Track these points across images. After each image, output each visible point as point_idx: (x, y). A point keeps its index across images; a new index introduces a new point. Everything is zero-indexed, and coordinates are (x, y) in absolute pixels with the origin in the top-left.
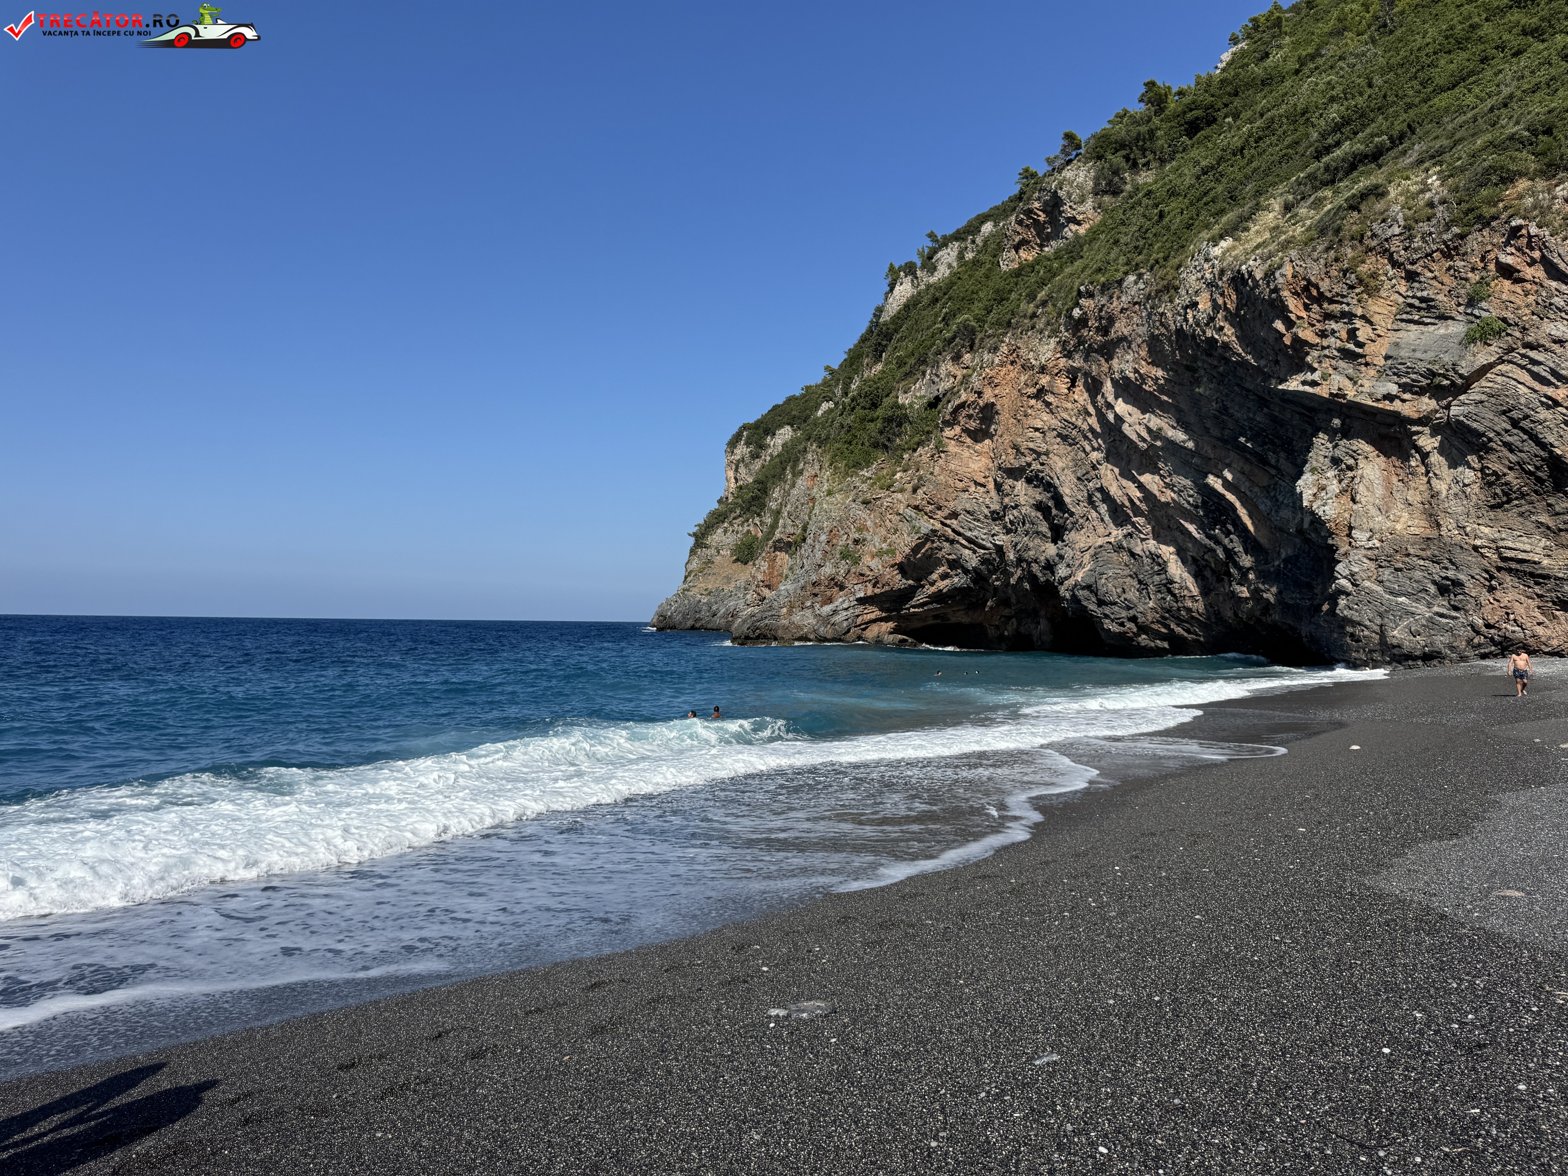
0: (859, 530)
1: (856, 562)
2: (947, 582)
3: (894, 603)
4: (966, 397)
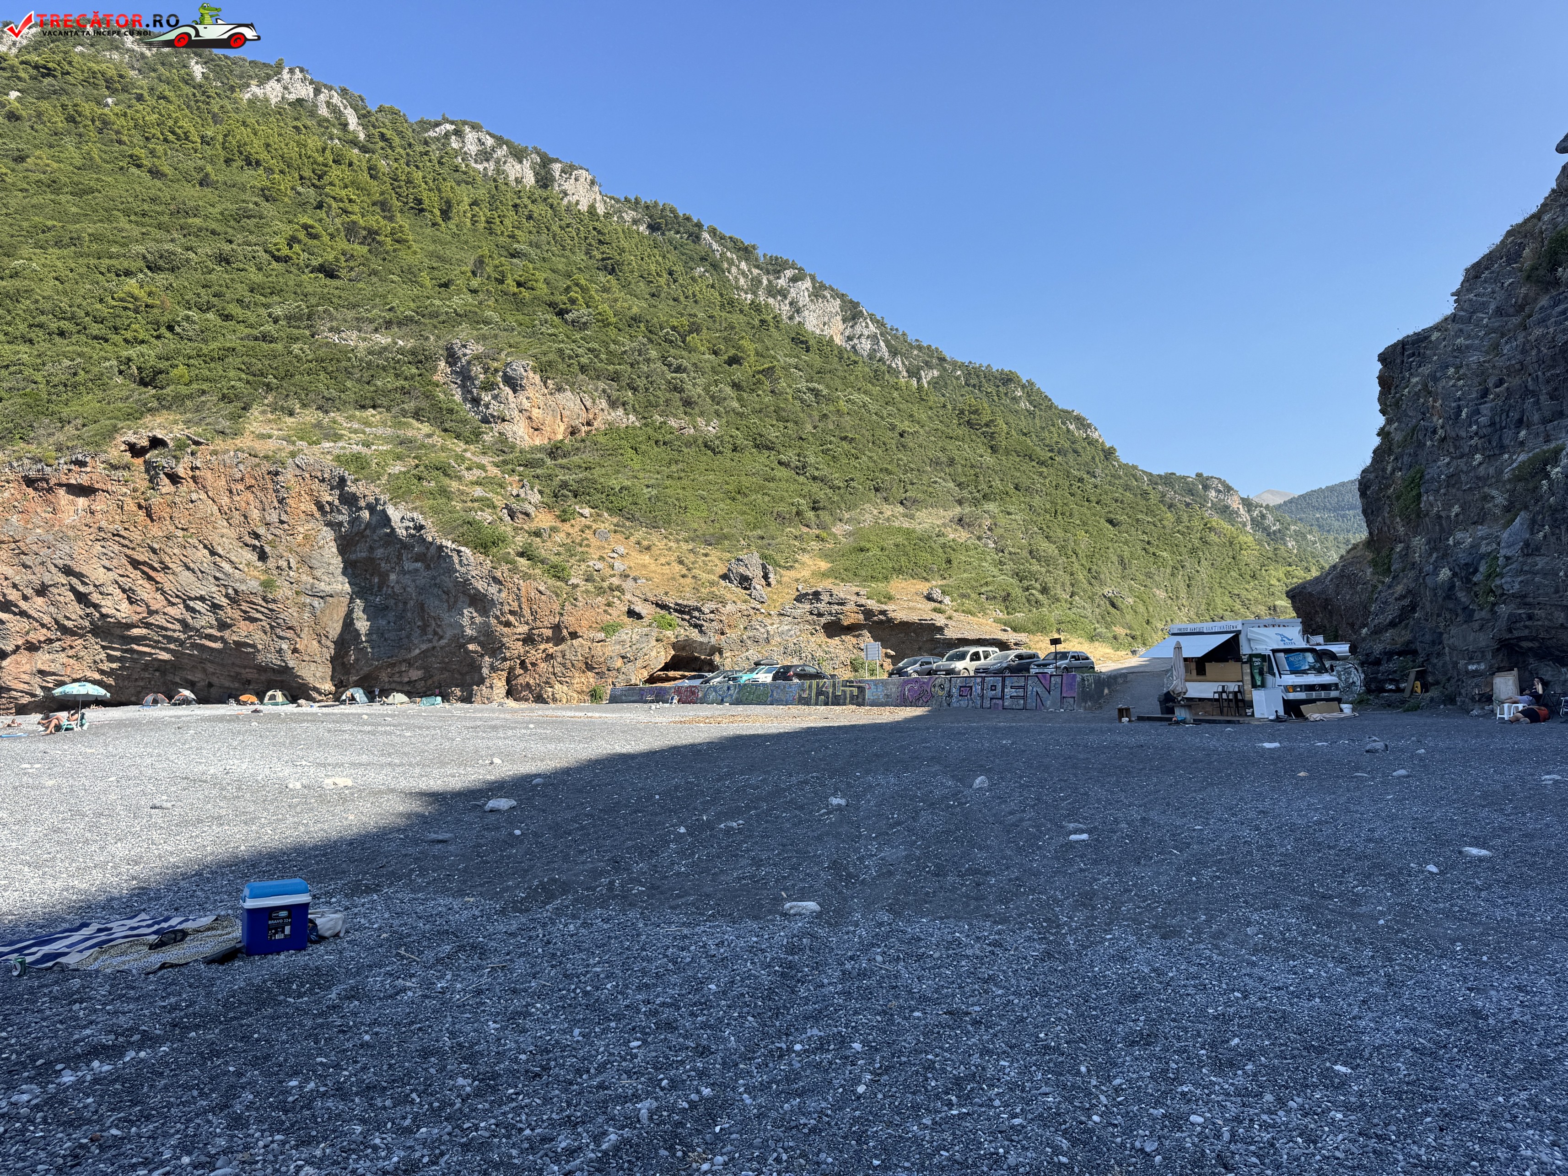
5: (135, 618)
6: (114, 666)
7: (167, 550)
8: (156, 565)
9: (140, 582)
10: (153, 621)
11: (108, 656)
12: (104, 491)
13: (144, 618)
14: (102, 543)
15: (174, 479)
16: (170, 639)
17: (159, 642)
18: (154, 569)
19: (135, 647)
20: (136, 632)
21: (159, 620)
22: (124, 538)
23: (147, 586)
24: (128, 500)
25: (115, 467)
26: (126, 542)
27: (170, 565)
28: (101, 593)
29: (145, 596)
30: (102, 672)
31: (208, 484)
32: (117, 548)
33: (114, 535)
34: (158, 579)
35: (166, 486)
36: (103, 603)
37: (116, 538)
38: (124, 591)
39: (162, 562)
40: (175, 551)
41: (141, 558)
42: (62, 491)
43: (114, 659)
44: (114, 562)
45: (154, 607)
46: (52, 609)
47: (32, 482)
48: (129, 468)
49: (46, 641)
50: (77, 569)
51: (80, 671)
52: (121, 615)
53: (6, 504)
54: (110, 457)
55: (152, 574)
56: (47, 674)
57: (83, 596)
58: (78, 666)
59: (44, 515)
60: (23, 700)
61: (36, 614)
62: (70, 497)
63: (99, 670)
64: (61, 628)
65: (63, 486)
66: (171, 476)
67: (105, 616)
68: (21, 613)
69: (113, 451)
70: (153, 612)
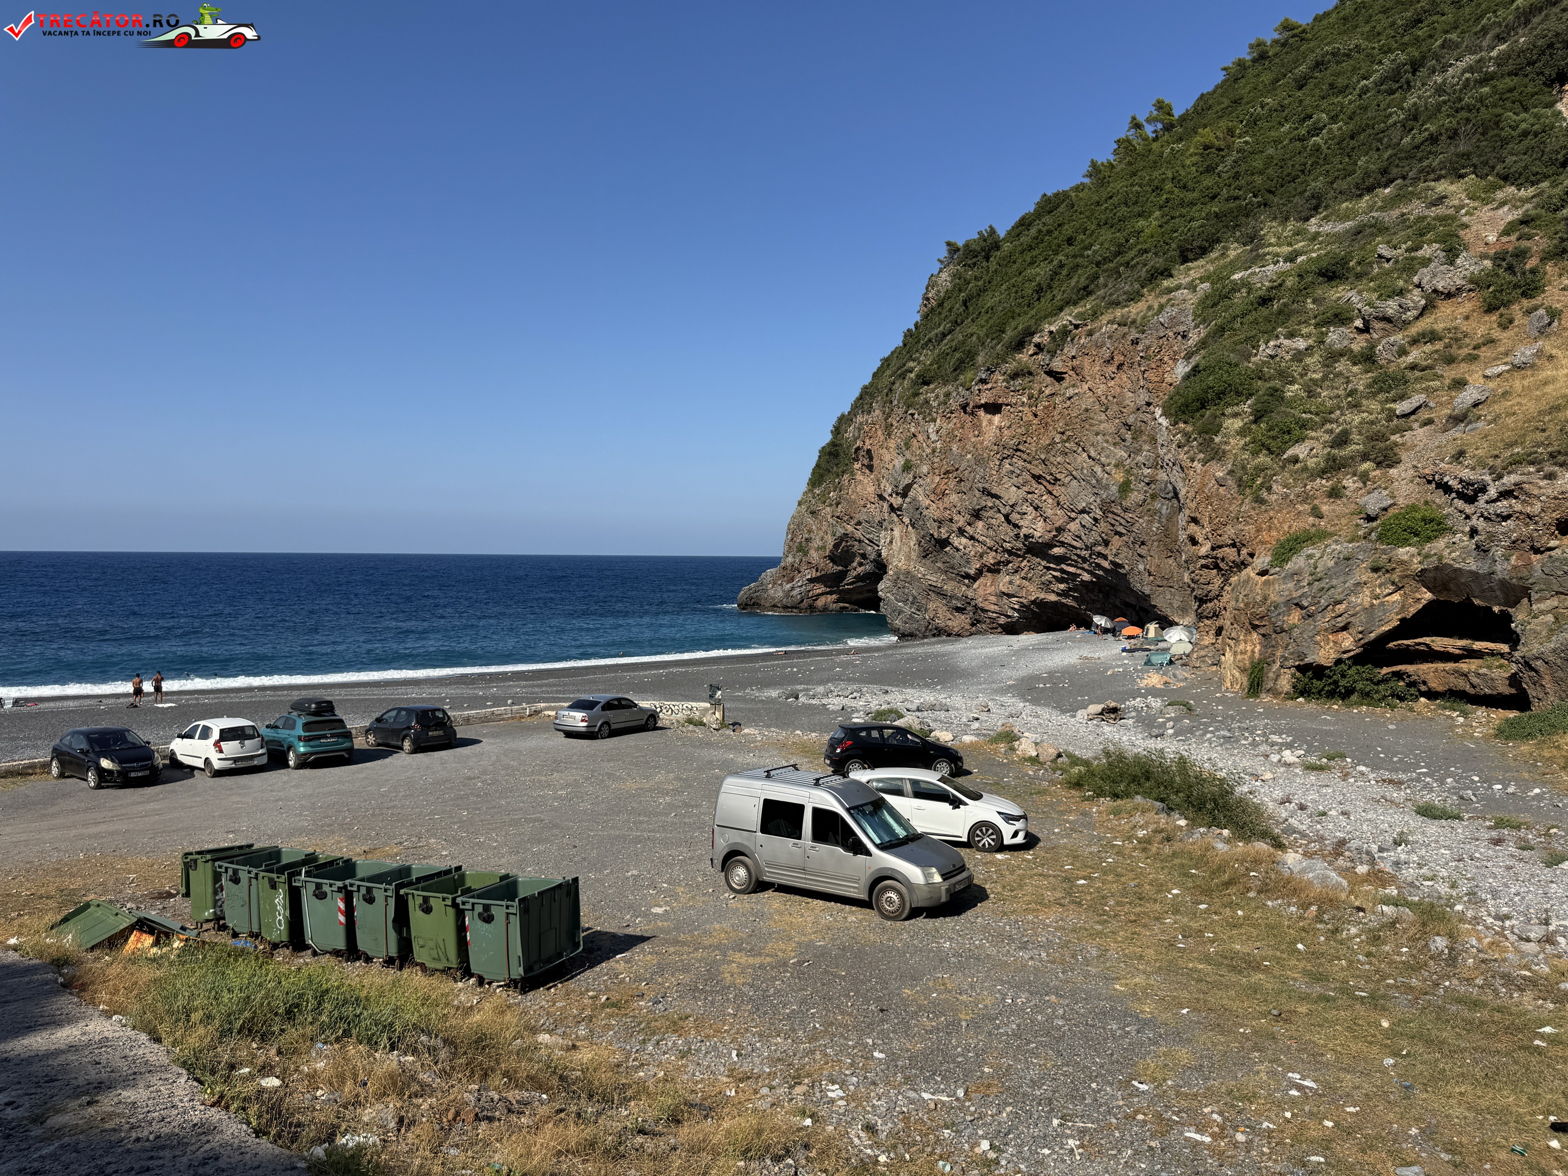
0: (809, 531)
1: (806, 554)
2: (862, 568)
3: (832, 581)
4: (859, 443)
5: (1048, 537)
6: (1062, 586)
7: (1052, 459)
8: (1048, 478)
9: (1044, 498)
10: (1063, 539)
11: (1054, 577)
12: (1007, 405)
13: (1055, 536)
14: (1009, 460)
15: (1058, 377)
16: (1084, 560)
17: (1076, 561)
18: (1049, 482)
19: (1064, 566)
20: (1057, 551)
21: (1067, 538)
22: (1023, 452)
23: (1050, 501)
24: (1026, 409)
25: (1015, 376)
26: (1025, 456)
27: (1058, 476)
28: (1018, 513)
29: (1049, 512)
30: (1058, 594)
31: (1086, 372)
32: (1021, 463)
33: (1017, 450)
34: (1054, 492)
35: (1049, 386)
36: (1021, 523)
37: (1018, 453)
38: (1036, 509)
39: (1051, 474)
40: (1058, 459)
41: (1037, 471)
42: (981, 413)
43: (1060, 580)
44: (1020, 479)
45: (1057, 525)
46: (991, 533)
47: (964, 407)
48: (1030, 373)
49: (999, 563)
50: (993, 492)
51: (1034, 593)
52: (1039, 534)
53: (951, 435)
54: (1010, 366)
55: (1050, 487)
56: (1009, 596)
57: (1007, 517)
58: (1031, 588)
59: (973, 440)
60: (1002, 620)
61: (981, 539)
62: (989, 416)
63: (1053, 592)
64: (1005, 550)
65: (979, 407)
66: (1051, 373)
67: (1027, 537)
68: (972, 538)
69: (1024, 357)
70: (1060, 530)
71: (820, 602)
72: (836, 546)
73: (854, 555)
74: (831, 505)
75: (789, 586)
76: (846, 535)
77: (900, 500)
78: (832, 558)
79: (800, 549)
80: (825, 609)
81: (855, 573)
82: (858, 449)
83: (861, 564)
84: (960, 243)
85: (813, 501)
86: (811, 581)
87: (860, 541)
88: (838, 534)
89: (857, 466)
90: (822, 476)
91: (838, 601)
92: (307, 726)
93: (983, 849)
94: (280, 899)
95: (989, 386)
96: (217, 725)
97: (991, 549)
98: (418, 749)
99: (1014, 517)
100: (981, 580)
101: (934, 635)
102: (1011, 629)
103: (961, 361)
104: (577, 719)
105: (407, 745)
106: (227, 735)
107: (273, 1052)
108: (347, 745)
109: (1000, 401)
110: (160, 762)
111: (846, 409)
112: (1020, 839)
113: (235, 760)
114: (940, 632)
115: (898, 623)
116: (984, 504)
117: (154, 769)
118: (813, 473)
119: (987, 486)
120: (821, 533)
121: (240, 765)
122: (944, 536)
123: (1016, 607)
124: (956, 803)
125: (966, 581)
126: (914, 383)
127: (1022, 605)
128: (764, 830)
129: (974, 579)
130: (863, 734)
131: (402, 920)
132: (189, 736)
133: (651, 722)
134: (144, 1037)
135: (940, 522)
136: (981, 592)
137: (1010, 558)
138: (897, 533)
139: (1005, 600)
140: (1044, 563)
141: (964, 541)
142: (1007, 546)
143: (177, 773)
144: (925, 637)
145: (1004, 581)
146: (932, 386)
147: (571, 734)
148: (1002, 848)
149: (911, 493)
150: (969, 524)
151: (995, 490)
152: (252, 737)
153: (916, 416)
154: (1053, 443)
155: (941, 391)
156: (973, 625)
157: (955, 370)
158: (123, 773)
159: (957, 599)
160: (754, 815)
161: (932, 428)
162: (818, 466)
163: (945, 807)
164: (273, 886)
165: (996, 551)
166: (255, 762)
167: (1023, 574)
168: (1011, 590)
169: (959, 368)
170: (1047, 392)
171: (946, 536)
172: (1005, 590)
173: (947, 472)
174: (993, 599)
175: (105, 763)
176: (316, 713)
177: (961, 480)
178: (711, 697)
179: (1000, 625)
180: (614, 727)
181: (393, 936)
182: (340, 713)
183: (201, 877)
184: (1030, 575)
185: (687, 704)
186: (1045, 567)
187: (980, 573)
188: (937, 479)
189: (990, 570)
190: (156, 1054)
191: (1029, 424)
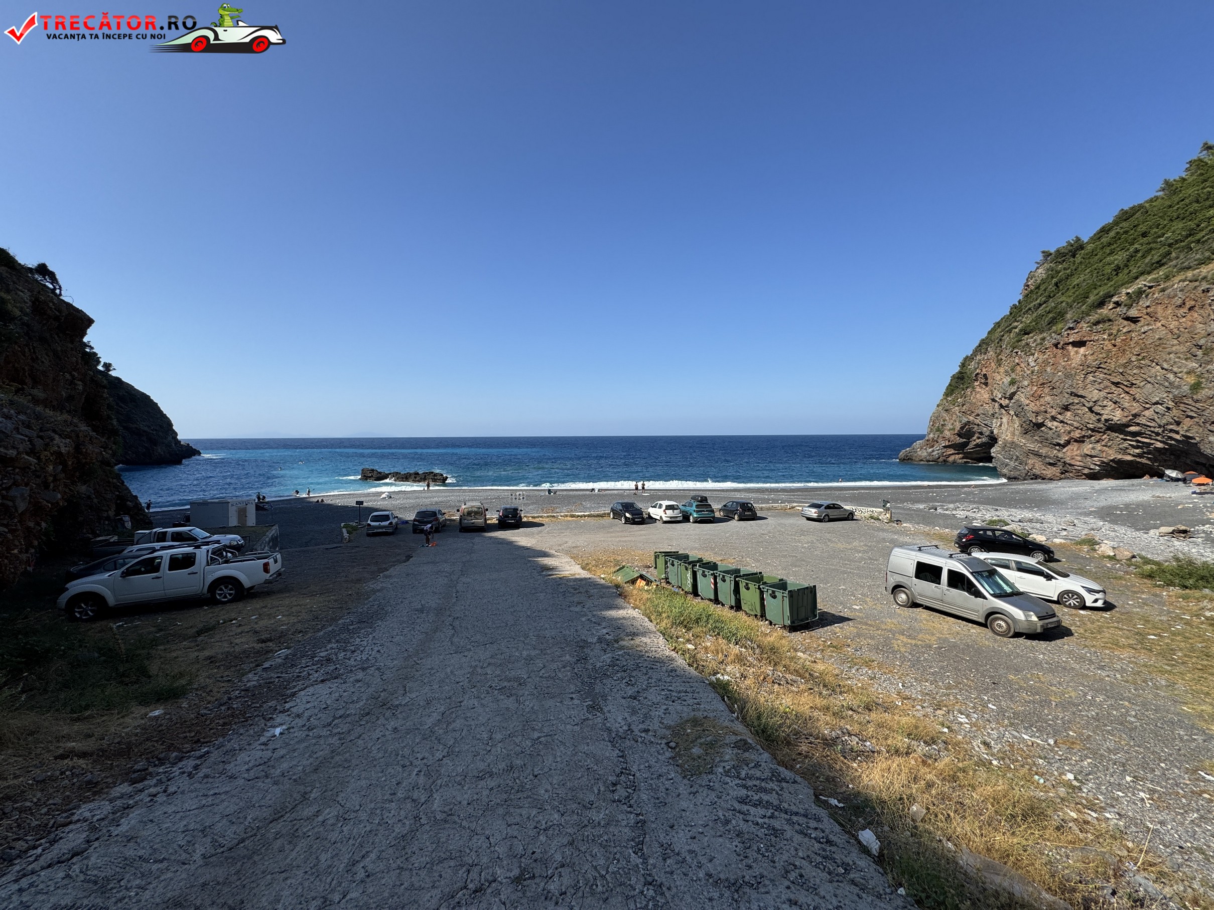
0: (944, 421)
1: (942, 433)
2: (980, 440)
3: (959, 448)
4: (978, 371)
5: (1125, 420)
6: (1137, 451)
7: (1129, 372)
8: (1125, 383)
9: (1122, 396)
10: (1138, 421)
11: (1130, 445)
12: (1091, 341)
13: (1131, 420)
14: (1092, 374)
15: (1134, 320)
16: (1158, 434)
17: (1150, 435)
18: (1127, 386)
19: (1139, 438)
20: (1133, 429)
21: (1142, 420)
22: (1104, 369)
23: (1127, 398)
24: (1106, 342)
25: (1097, 323)
26: (1105, 371)
27: (1134, 382)
28: (1100, 406)
29: (1126, 405)
30: (1134, 456)
31: (1159, 315)
32: (1102, 375)
33: (1099, 368)
34: (1131, 392)
35: (1126, 326)
36: (1102, 412)
37: (1100, 370)
38: (1115, 403)
39: (1128, 381)
40: (1134, 372)
41: (1116, 380)
42: (1070, 347)
43: (1137, 447)
44: (1102, 386)
45: (1134, 412)
46: (1077, 418)
47: (1056, 345)
48: (1110, 320)
49: (1084, 437)
50: (1079, 394)
51: (1112, 454)
52: (1117, 419)
53: (1046, 362)
54: (1094, 317)
55: (1127, 389)
56: (1091, 456)
57: (1090, 409)
58: (1110, 452)
59: (1063, 364)
60: (1086, 471)
61: (1069, 422)
62: (1076, 349)
63: (1130, 454)
64: (1090, 429)
65: (1068, 344)
66: (1127, 319)
67: (1106, 420)
68: (1062, 422)
69: (1104, 311)
70: (1135, 416)
71: (951, 459)
72: (962, 428)
73: (974, 433)
74: (959, 406)
75: (931, 450)
76: (969, 422)
77: (1007, 401)
78: (959, 435)
79: (938, 430)
80: (954, 462)
81: (975, 443)
82: (978, 374)
83: (979, 438)
84: (1052, 251)
85: (947, 404)
86: (945, 447)
87: (978, 425)
88: (963, 422)
89: (976, 384)
90: (953, 390)
91: (963, 458)
92: (697, 506)
93: (1070, 606)
94: (689, 575)
95: (1076, 331)
96: (665, 503)
97: (1077, 428)
98: (741, 519)
99: (1096, 409)
100: (1069, 447)
101: (1032, 479)
102: (1093, 476)
103: (1054, 318)
104: (813, 513)
105: (736, 517)
106: (669, 507)
107: (691, 635)
108: (712, 515)
109: (1085, 339)
110: (645, 516)
111: (970, 353)
112: (1099, 604)
113: (671, 518)
114: (1036, 477)
115: (1005, 471)
116: (1072, 401)
117: (643, 518)
118: (947, 389)
119: (1074, 390)
120: (952, 421)
121: (673, 520)
122: (1040, 422)
123: (1098, 463)
124: (1049, 578)
125: (1057, 448)
126: (1018, 334)
127: (1103, 462)
128: (917, 576)
129: (1064, 446)
130: (981, 532)
131: (737, 591)
132: (655, 507)
133: (850, 517)
134: (647, 619)
135: (1037, 414)
136: (1069, 454)
137: (1093, 434)
138: (1005, 420)
139: (1088, 459)
140: (1122, 436)
141: (1055, 423)
142: (1091, 426)
143: (650, 521)
144: (1025, 479)
145: (1087, 448)
146: (1031, 335)
147: (809, 519)
148: (1084, 607)
149: (1016, 397)
150: (1060, 414)
151: (1081, 393)
152: (677, 509)
153: (1019, 353)
154: (1130, 361)
155: (1038, 338)
156: (1062, 473)
157: (1049, 324)
158: (633, 519)
159: (1050, 458)
160: (912, 569)
161: (1031, 359)
162: (950, 385)
163: (1041, 579)
164: (687, 569)
165: (1081, 429)
166: (678, 519)
167: (1103, 443)
168: (1093, 453)
169: (1052, 322)
170: (1125, 330)
171: (1042, 421)
172: (1089, 453)
173: (1044, 384)
174: (1079, 458)
175: (628, 515)
176: (701, 501)
177: (1054, 388)
178: (884, 506)
179: (1084, 474)
180: (831, 517)
181: (733, 597)
182: (709, 502)
183: (661, 561)
184: (1109, 444)
185: (870, 509)
186: (1122, 439)
187: (1068, 443)
188: (1035, 388)
189: (1076, 441)
190: (651, 626)
191: (1109, 351)
